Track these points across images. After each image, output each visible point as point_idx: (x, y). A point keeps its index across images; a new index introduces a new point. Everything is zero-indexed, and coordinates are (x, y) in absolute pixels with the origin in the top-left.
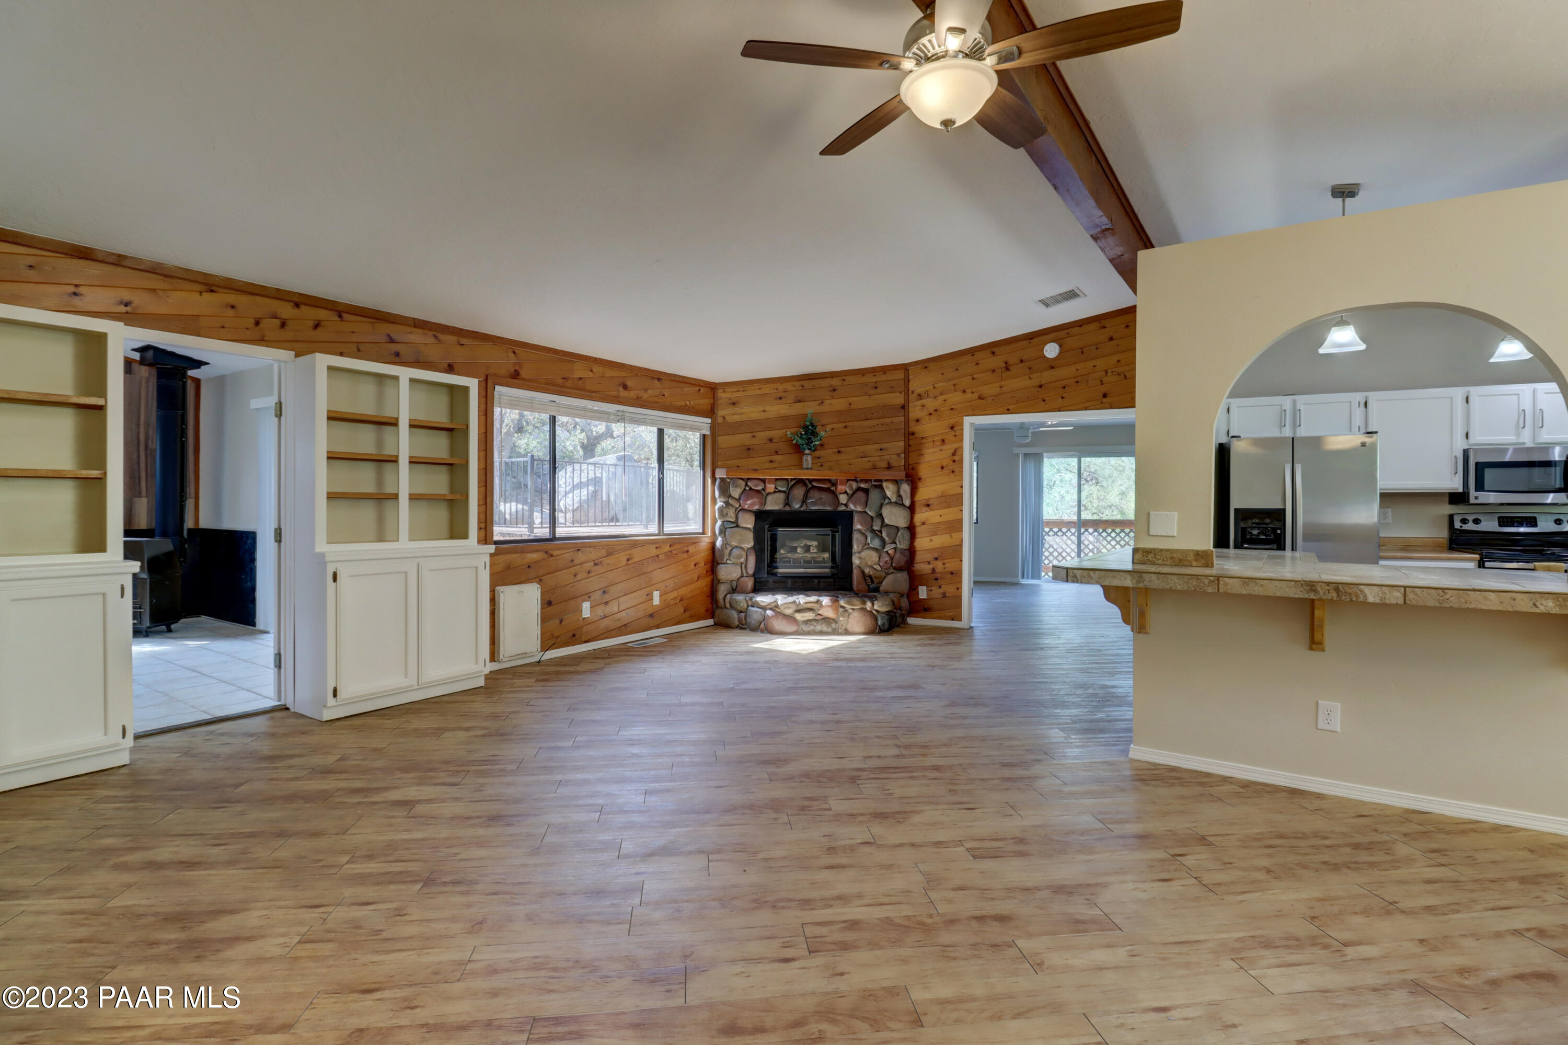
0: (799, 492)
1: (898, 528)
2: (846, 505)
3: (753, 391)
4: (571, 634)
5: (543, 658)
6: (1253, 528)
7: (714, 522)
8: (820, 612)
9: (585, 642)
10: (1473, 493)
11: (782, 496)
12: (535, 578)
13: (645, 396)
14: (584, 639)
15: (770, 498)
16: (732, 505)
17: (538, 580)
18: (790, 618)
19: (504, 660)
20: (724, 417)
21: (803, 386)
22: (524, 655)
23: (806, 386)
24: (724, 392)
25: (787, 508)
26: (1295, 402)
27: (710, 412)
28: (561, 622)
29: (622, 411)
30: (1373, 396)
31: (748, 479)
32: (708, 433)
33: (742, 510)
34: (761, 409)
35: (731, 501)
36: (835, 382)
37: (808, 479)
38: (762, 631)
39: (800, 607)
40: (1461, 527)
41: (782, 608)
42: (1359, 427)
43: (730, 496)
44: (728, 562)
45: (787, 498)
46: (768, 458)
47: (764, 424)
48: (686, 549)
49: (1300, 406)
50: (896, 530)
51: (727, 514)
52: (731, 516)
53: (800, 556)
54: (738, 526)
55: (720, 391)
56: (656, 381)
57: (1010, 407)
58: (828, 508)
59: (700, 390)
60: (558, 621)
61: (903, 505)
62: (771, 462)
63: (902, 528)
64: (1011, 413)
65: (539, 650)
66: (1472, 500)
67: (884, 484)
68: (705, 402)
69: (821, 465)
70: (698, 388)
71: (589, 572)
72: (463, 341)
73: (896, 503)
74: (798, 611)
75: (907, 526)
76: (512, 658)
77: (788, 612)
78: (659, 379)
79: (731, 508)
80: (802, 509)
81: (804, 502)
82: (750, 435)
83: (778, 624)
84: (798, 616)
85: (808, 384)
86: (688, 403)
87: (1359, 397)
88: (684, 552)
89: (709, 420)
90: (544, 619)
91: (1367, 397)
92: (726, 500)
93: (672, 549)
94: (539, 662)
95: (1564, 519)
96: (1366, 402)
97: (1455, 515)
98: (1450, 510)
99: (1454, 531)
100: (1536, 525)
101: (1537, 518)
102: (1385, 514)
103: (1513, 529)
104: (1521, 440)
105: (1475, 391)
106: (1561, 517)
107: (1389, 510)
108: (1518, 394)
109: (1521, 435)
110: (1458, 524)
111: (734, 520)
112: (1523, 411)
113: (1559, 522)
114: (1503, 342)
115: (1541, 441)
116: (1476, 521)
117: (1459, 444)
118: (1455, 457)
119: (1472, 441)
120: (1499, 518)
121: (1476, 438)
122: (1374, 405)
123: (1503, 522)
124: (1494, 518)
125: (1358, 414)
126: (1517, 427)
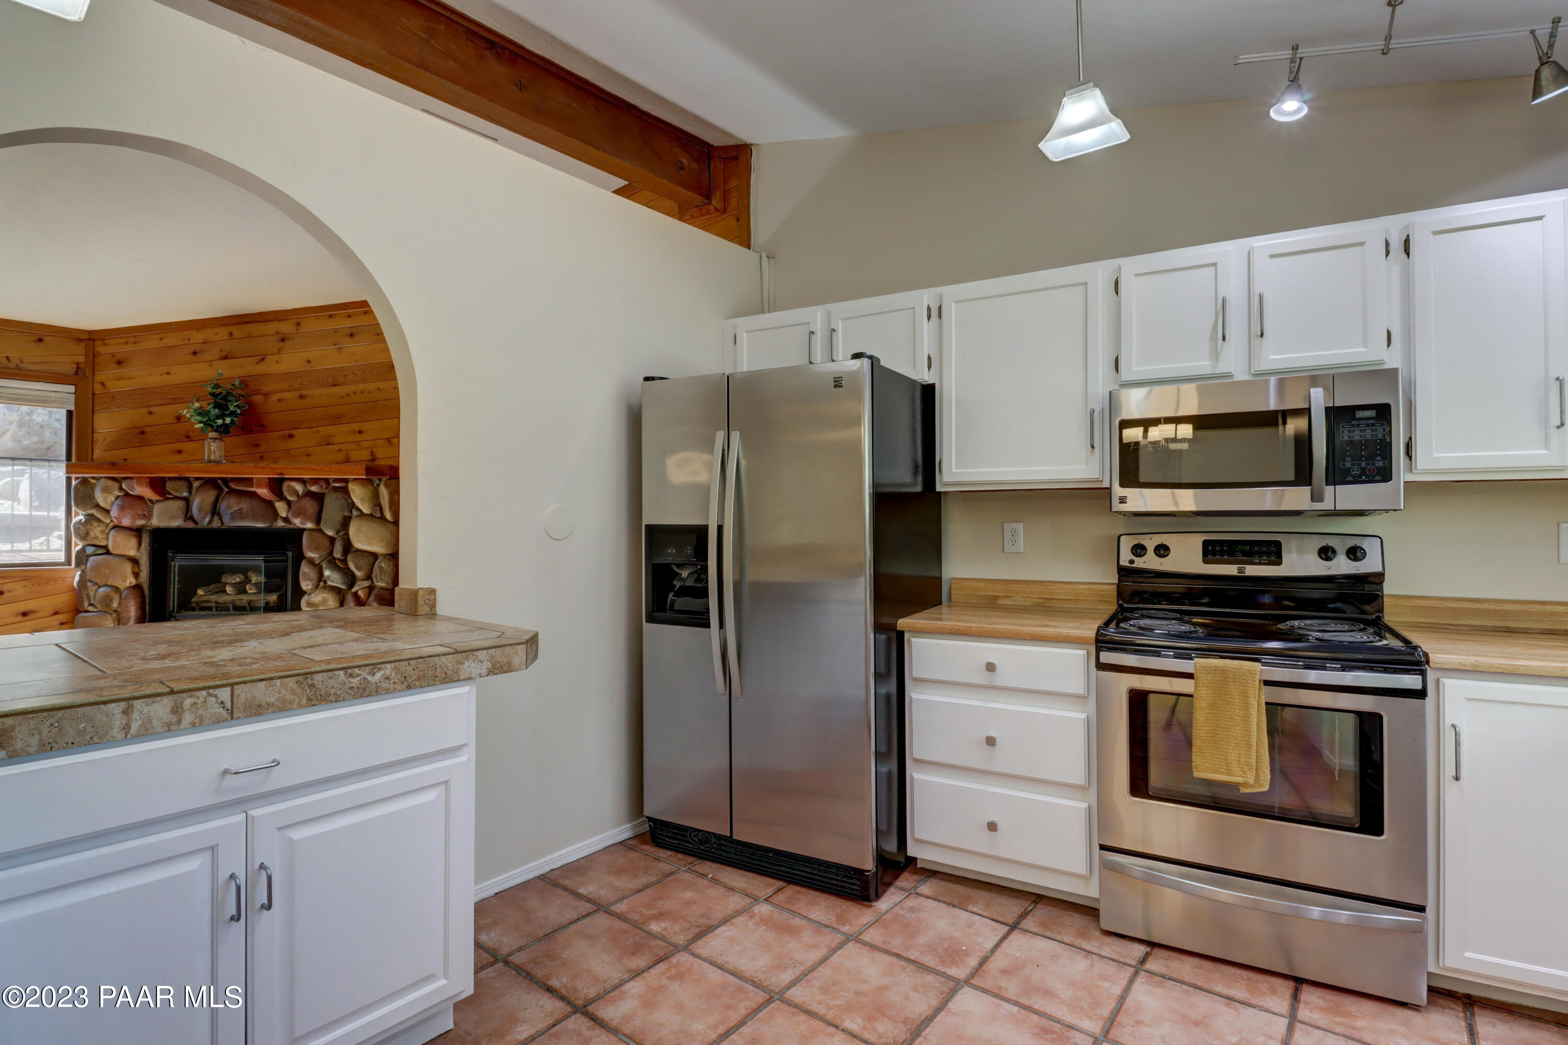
0: (201, 502)
1: (375, 556)
2: (286, 520)
3: (152, 343)
6: (680, 566)
7: (78, 544)
10: (1118, 491)
11: (180, 504)
15: (157, 508)
16: (99, 521)
20: (103, 384)
21: (231, 334)
23: (237, 334)
24: (104, 344)
25: (190, 525)
26: (828, 316)
27: (74, 376)
30: (950, 292)
31: (125, 478)
32: (72, 407)
33: (115, 527)
34: (165, 370)
35: (98, 514)
36: (287, 327)
37: (223, 479)
40: (1132, 562)
42: (929, 358)
43: (98, 506)
44: (91, 608)
45: (187, 508)
46: (176, 446)
47: (176, 395)
49: (840, 326)
50: (371, 559)
51: (87, 534)
52: (96, 538)
53: (230, 598)
54: (108, 553)
55: (97, 343)
58: (260, 525)
59: (40, 341)
61: (382, 518)
62: (180, 452)
63: (382, 555)
66: (1117, 507)
67: (351, 486)
68: (62, 361)
69: (262, 457)
70: (35, 338)
73: (371, 515)
75: (389, 552)
79: (95, 524)
80: (213, 525)
81: (215, 511)
82: (145, 410)
85: (238, 331)
86: (3, 360)
87: (925, 297)
89: (75, 389)
91: (941, 298)
92: (86, 511)
95: (1341, 546)
96: (940, 308)
97: (1122, 538)
98: (1118, 527)
99: (1124, 572)
100: (1278, 561)
101: (1278, 545)
102: (1014, 533)
103: (1231, 570)
104: (1221, 369)
105: (1130, 266)
106: (1332, 542)
107: (1020, 527)
108: (1215, 264)
109: (1216, 356)
110: (1126, 557)
111: (103, 543)
112: (1224, 300)
113: (1326, 553)
114: (1065, 99)
115: (1263, 366)
116: (1163, 551)
117: (1101, 384)
118: (1092, 412)
119: (1125, 375)
120: (1206, 544)
121: (1132, 368)
122: (952, 312)
123: (1212, 551)
124: (1196, 542)
125: (926, 329)
126: (1213, 339)
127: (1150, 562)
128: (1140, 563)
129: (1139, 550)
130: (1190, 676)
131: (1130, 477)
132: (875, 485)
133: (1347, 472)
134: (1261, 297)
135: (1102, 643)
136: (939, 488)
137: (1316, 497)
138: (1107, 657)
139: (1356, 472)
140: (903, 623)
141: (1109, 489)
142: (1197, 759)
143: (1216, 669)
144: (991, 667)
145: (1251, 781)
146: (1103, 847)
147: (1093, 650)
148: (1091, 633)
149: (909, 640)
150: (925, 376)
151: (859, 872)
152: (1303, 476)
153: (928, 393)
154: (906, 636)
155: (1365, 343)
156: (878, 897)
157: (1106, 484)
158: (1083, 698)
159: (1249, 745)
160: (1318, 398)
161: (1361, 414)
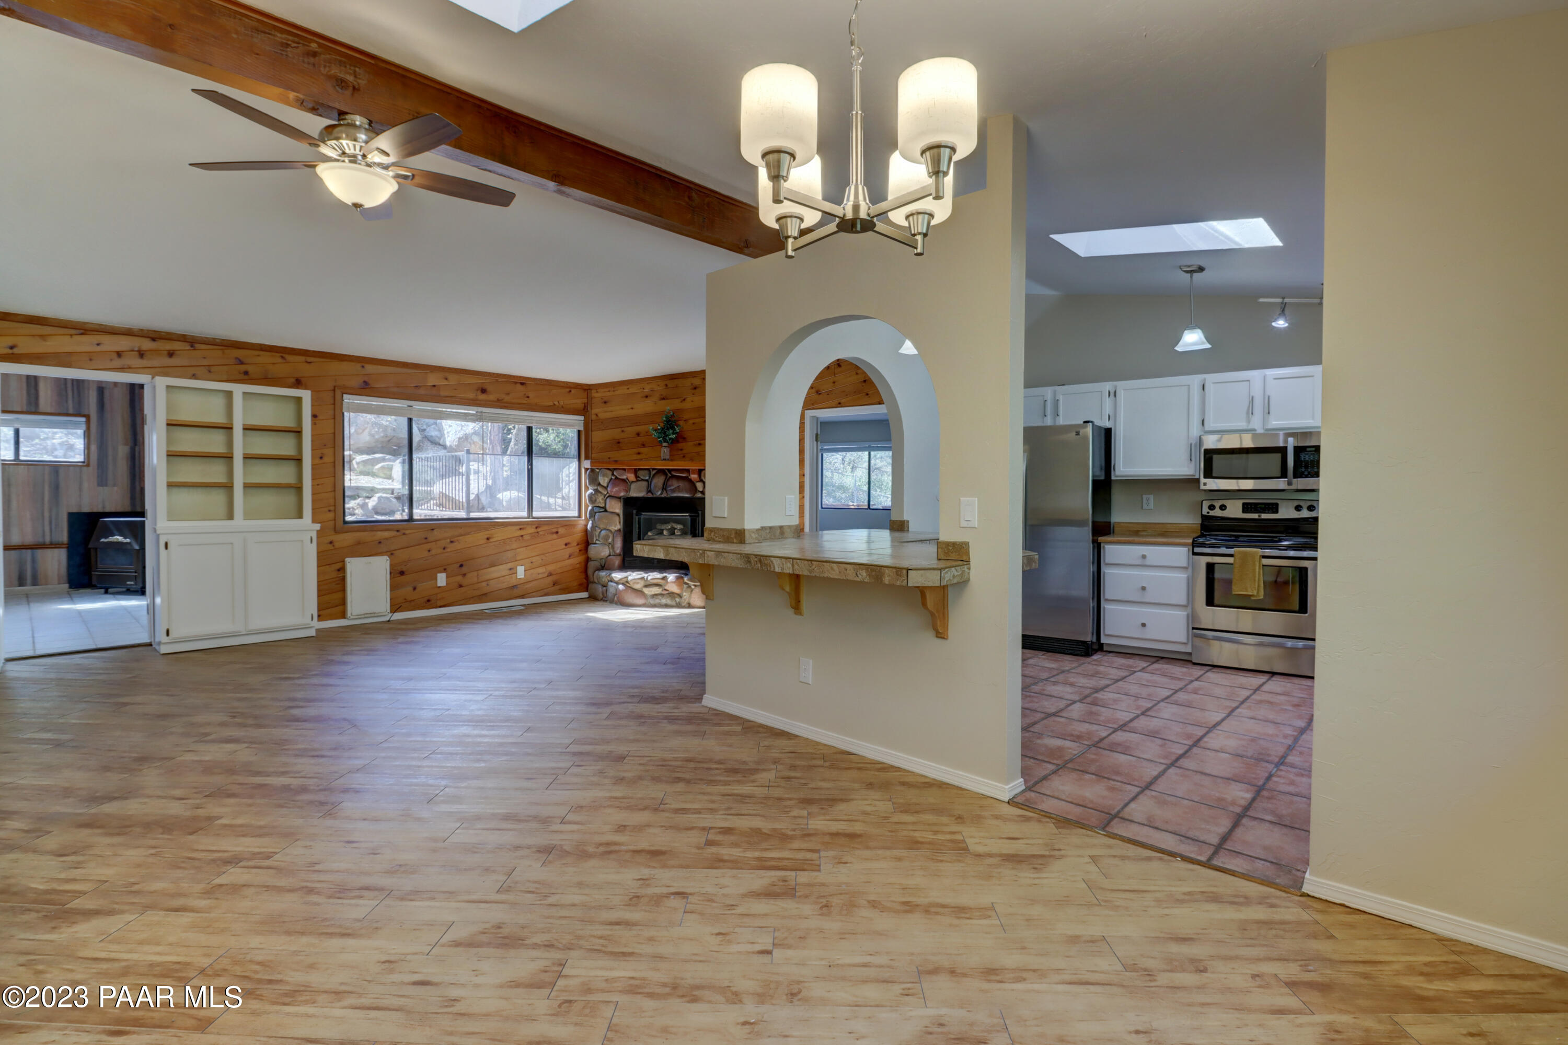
0: (659, 481)
2: (702, 492)
3: (622, 391)
4: (426, 599)
5: (393, 619)
7: (587, 507)
8: (666, 588)
9: (441, 607)
10: (1203, 480)
11: (645, 484)
12: (387, 552)
13: (507, 398)
14: (439, 603)
15: (633, 486)
16: (601, 493)
17: (389, 553)
18: (639, 592)
19: (352, 617)
20: (597, 415)
21: (666, 385)
22: (373, 615)
23: (670, 386)
24: (597, 392)
25: (650, 495)
26: (1055, 393)
27: (583, 411)
28: (415, 589)
29: (481, 412)
30: (1121, 385)
31: (615, 469)
32: (582, 429)
33: (609, 496)
34: (630, 406)
35: (600, 489)
36: (696, 381)
37: (668, 469)
38: (616, 604)
39: (648, 583)
40: (1208, 513)
41: (631, 583)
42: (1109, 416)
43: (599, 484)
44: (597, 542)
45: (649, 486)
46: (636, 450)
47: (635, 421)
48: (555, 530)
49: (1061, 398)
51: (596, 500)
52: (600, 502)
54: (606, 511)
55: (593, 391)
56: (519, 386)
57: (842, 401)
58: (687, 495)
59: (570, 391)
60: (411, 589)
62: (639, 453)
64: (842, 407)
65: (389, 611)
66: (1202, 487)
68: (579, 402)
69: (684, 457)
70: (568, 390)
71: (444, 549)
72: (310, 359)
74: (646, 586)
76: (360, 617)
77: (638, 587)
78: (522, 384)
79: (599, 495)
80: (663, 496)
81: (664, 488)
82: (620, 430)
83: (630, 598)
84: (646, 591)
85: (671, 384)
86: (556, 403)
87: (1108, 386)
88: (553, 533)
89: (582, 418)
90: (393, 587)
91: (1116, 387)
92: (596, 488)
93: (539, 530)
94: (389, 621)
95: (1305, 505)
96: (1115, 392)
97: (1204, 502)
98: (1201, 497)
99: (1203, 517)
100: (1277, 512)
101: (1277, 505)
102: (1148, 499)
103: (1255, 516)
104: (1250, 427)
105: (1210, 378)
106: (1301, 503)
107: (1151, 497)
108: (1249, 381)
109: (1249, 421)
110: (1205, 510)
111: (602, 505)
112: (1253, 398)
113: (1298, 508)
114: (1186, 331)
115: (1269, 427)
116: (1223, 507)
117: (1195, 431)
118: (1191, 445)
119: (1207, 428)
120: (1244, 504)
121: (1210, 425)
122: (1121, 394)
123: (1246, 508)
124: (1239, 504)
125: (1108, 403)
126: (1248, 413)
127: (1217, 513)
128: (1212, 513)
129: (1212, 507)
130: (1231, 556)
131: (1208, 473)
132: (1093, 476)
133: (1303, 473)
134: (1269, 397)
135: (1194, 544)
136: (1113, 478)
137: (1290, 483)
138: (1197, 550)
139: (1306, 473)
140: (1100, 539)
141: (1198, 480)
142: (1234, 588)
143: (1243, 552)
144: (1144, 557)
145: (1255, 593)
146: (1193, 628)
147: (1191, 548)
148: (1190, 541)
149: (1104, 547)
150: (1108, 424)
151: (1084, 643)
152: (1284, 474)
153: (1108, 432)
154: (1102, 545)
155: (1313, 419)
156: (1092, 655)
157: (1197, 477)
158: (1186, 568)
159: (1255, 580)
160: (1291, 443)
161: (1308, 449)
